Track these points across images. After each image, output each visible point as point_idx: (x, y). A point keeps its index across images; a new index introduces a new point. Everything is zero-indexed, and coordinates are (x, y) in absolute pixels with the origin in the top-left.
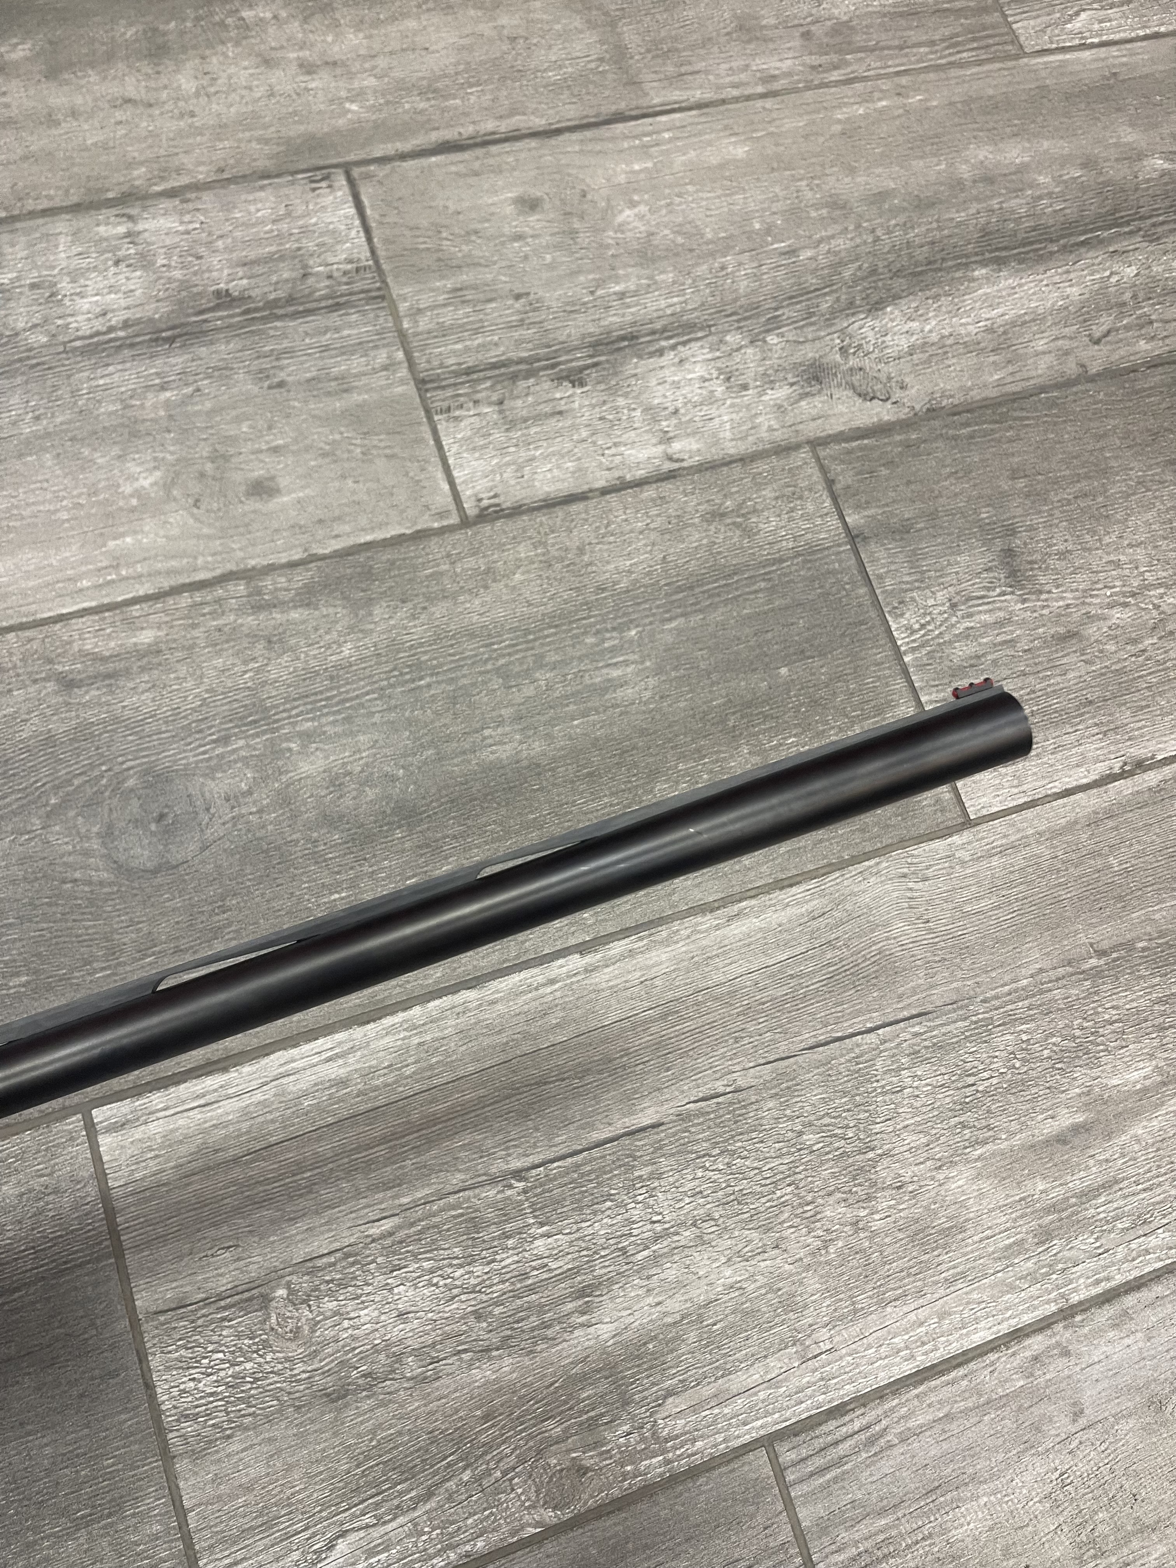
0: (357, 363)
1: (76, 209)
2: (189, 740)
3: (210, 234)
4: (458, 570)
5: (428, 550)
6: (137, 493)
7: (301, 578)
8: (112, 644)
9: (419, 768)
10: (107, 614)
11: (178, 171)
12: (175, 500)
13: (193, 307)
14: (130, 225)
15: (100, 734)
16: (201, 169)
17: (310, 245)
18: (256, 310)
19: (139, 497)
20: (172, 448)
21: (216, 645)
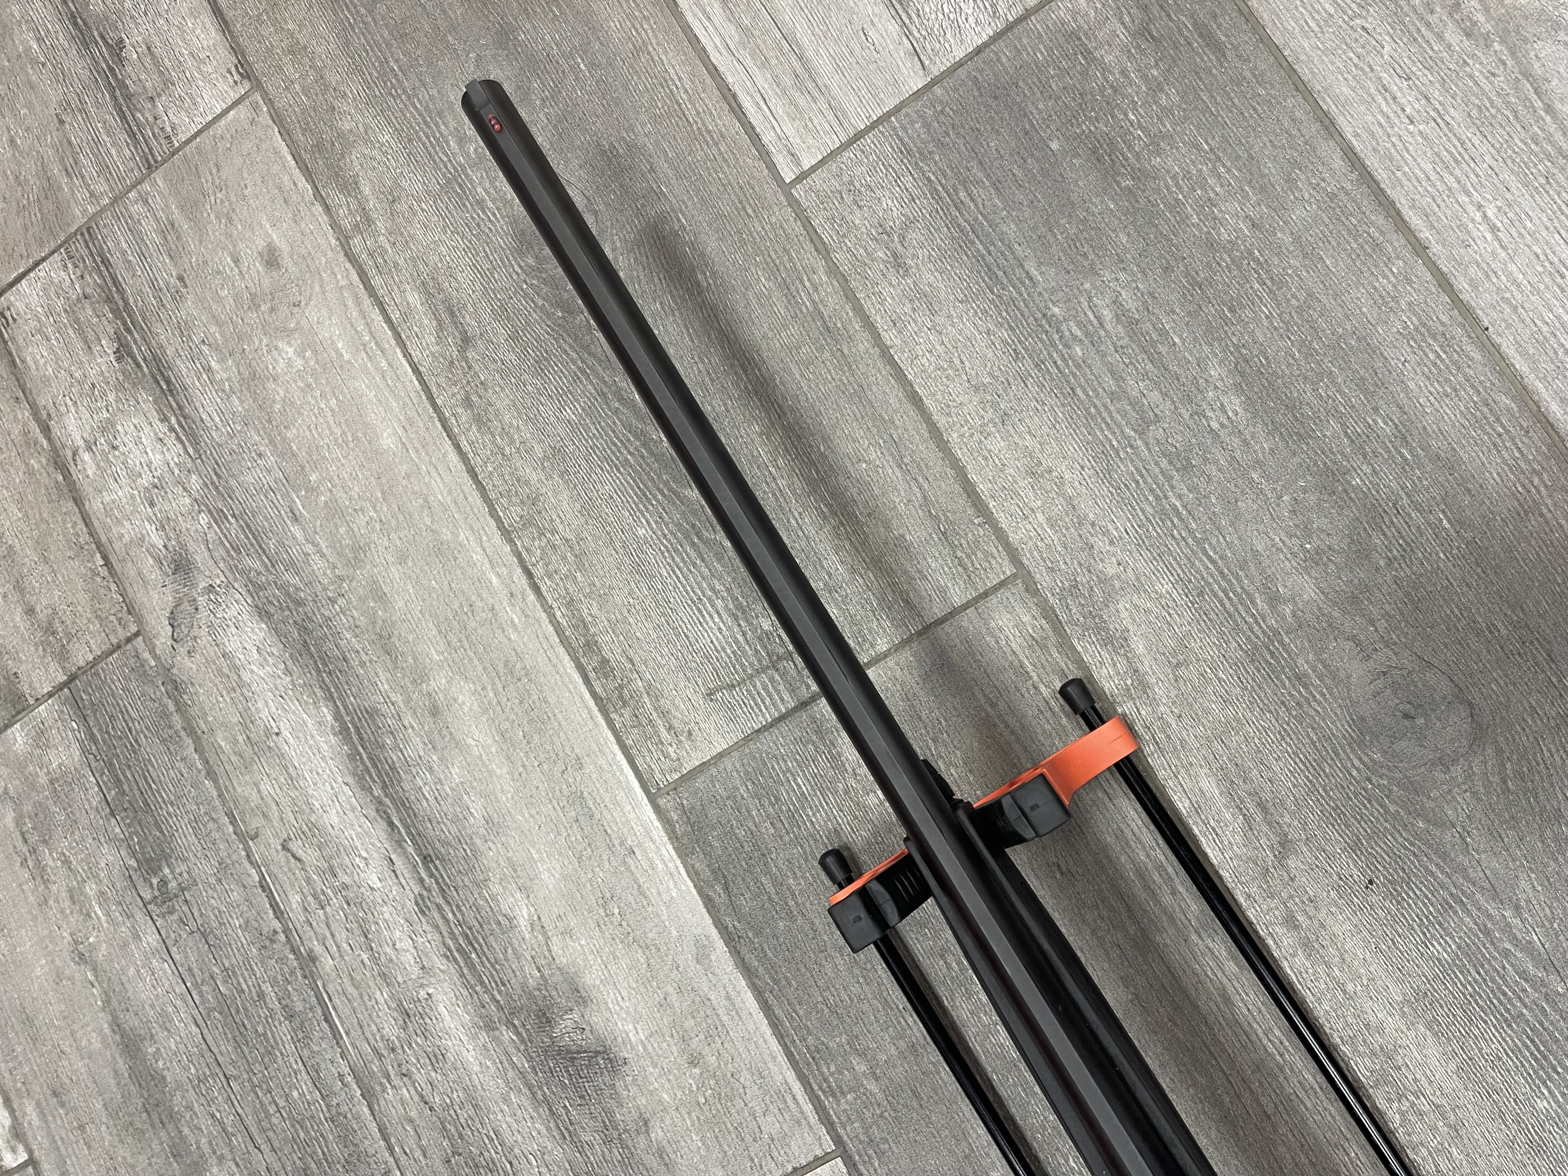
0: (148, 226)
1: (78, 502)
2: (487, 231)
3: (72, 385)
4: (297, 75)
5: (287, 107)
6: (300, 354)
7: (336, 198)
8: (426, 322)
9: (465, 42)
10: (403, 336)
11: (26, 433)
12: (298, 323)
13: (136, 374)
14: (81, 451)
15: (499, 300)
16: (20, 417)
17: (60, 304)
18: (125, 323)
19: (304, 351)
20: (257, 342)
21: (407, 242)
